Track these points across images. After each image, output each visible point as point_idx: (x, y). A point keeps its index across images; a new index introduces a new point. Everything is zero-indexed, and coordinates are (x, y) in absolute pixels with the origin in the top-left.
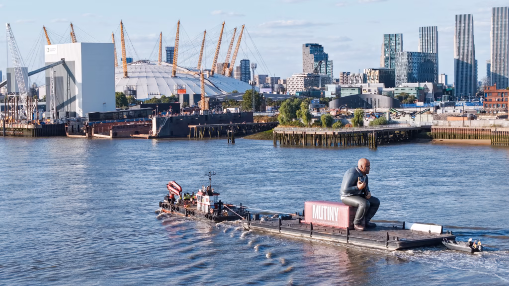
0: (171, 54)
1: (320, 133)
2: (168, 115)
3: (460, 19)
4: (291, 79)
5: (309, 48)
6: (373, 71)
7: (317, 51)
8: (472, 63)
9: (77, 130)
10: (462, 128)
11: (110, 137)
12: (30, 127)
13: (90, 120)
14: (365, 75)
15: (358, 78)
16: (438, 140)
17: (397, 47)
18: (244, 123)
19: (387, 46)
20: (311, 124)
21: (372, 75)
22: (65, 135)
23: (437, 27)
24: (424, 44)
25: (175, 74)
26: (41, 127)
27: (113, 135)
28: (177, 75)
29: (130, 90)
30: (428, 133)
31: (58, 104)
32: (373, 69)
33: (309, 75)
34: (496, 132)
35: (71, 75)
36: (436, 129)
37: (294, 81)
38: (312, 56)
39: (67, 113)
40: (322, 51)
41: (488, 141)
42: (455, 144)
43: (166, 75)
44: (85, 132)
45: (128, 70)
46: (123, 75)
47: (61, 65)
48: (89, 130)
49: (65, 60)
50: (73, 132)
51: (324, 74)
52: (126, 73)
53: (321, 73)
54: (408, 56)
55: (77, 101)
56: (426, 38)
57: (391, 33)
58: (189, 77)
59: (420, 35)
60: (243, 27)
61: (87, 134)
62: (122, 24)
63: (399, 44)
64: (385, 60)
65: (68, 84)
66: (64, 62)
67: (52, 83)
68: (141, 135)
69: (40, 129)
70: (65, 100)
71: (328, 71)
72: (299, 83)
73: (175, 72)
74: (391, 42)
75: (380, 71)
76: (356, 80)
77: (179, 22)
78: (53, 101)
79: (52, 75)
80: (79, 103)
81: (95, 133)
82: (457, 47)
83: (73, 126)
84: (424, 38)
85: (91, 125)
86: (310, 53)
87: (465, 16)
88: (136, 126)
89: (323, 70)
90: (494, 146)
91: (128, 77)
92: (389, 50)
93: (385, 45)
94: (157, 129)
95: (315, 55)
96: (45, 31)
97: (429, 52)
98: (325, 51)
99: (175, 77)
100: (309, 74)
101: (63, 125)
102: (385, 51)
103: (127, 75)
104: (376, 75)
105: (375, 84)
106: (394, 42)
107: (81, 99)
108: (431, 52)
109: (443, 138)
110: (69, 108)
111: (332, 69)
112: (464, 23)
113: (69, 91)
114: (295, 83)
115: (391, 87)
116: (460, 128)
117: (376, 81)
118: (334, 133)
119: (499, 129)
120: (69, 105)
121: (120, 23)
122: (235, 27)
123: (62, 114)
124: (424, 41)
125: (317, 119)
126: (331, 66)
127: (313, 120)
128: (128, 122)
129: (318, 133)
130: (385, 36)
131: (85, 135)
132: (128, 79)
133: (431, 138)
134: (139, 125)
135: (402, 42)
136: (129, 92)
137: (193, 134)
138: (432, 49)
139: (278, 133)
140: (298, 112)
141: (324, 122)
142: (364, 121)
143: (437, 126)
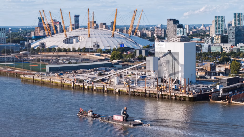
0: (77, 18)
5: (172, 21)
6: (217, 36)
7: (176, 23)
12: (190, 96)
14: (212, 38)
19: (216, 22)
21: (217, 38)
23: (243, 13)
26: (196, 96)
28: (114, 36)
33: (182, 37)
37: (174, 40)
45: (90, 33)
46: (88, 36)
47: (169, 55)
49: (171, 52)
52: (89, 35)
54: (235, 29)
57: (219, 16)
58: (120, 37)
64: (215, 29)
71: (184, 33)
72: (177, 41)
74: (219, 20)
76: (208, 40)
80: (181, 74)
84: (236, 19)
86: (174, 24)
89: (182, 33)
92: (217, 24)
95: (176, 25)
102: (215, 24)
104: (219, 38)
117: (219, 41)
130: (216, 17)
132: (91, 38)
135: (224, 20)
136: (95, 46)
138: (240, 24)
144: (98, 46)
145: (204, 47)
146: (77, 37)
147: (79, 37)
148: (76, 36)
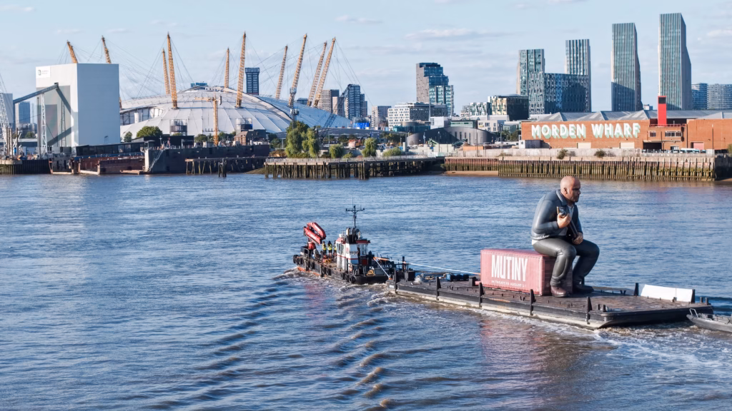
0: (252, 76)
1: (311, 164)
2: (163, 147)
3: (618, 29)
4: (393, 111)
5: (423, 68)
6: (499, 99)
7: (434, 73)
9: (63, 166)
10: (475, 158)
11: (97, 173)
12: (8, 162)
13: (78, 154)
14: (489, 105)
15: (480, 109)
16: (450, 172)
17: (537, 67)
18: (253, 157)
19: (524, 66)
20: (320, 156)
21: (498, 104)
22: (50, 173)
23: (588, 40)
24: (572, 63)
25: (240, 104)
26: (21, 163)
27: (101, 171)
28: (242, 105)
29: (179, 126)
30: (442, 165)
31: (51, 138)
32: (500, 97)
34: (503, 161)
35: (66, 103)
36: (449, 160)
37: (398, 113)
38: (426, 79)
39: (62, 148)
40: (442, 72)
41: (496, 172)
42: (470, 176)
43: (227, 105)
44: (70, 168)
45: (178, 100)
46: (171, 105)
47: (54, 91)
48: (75, 165)
49: (59, 85)
50: (58, 169)
51: (439, 104)
52: (175, 103)
53: (437, 102)
54: (546, 79)
55: (73, 134)
56: (575, 55)
57: (529, 49)
58: (259, 107)
59: (567, 50)
60: (334, 42)
61: (73, 171)
62: (169, 37)
63: (540, 63)
64: (521, 84)
65: (63, 114)
66: (58, 87)
67: (43, 112)
68: (133, 171)
69: (19, 165)
70: (59, 133)
71: (447, 100)
72: (404, 116)
73: (240, 102)
74: (529, 60)
75: (510, 99)
76: (478, 111)
77: (245, 35)
78: (44, 134)
79: (43, 104)
80: (75, 136)
81: (81, 169)
82: (615, 67)
83: (58, 162)
84: (572, 55)
85: (77, 159)
86: (425, 76)
87: (625, 25)
88: (129, 161)
89: (441, 98)
90: (500, 176)
91: (178, 108)
92: (526, 71)
93: (521, 64)
94: (150, 163)
95: (430, 78)
96: (71, 48)
97: (579, 74)
98: (445, 73)
99: (241, 108)
100: (417, 104)
101: (46, 161)
102: (521, 73)
103: (176, 105)
104: (504, 104)
105: (503, 116)
106: (533, 60)
107: (77, 132)
108: (582, 74)
109: (456, 170)
110: (64, 142)
111: (452, 97)
112: (625, 36)
113: (63, 122)
114: (399, 116)
115: (516, 120)
116: (473, 158)
117: (503, 112)
118: (325, 164)
119: (506, 158)
120: (64, 139)
121: (166, 36)
122: (325, 42)
123: (55, 149)
124: (572, 59)
125: (327, 151)
126: (450, 93)
127: (322, 152)
128: (121, 156)
129: (309, 164)
130: (522, 52)
131: (71, 171)
132: (178, 110)
133: (444, 170)
134: (133, 160)
135: (544, 60)
136: (177, 128)
137: (190, 169)
138: (582, 70)
139: (269, 164)
140: (304, 142)
141: (332, 153)
142: (378, 152)
143: (452, 156)
144: (184, 128)
145: (435, 123)
146: (149, 108)
147: (152, 110)
148: (144, 105)
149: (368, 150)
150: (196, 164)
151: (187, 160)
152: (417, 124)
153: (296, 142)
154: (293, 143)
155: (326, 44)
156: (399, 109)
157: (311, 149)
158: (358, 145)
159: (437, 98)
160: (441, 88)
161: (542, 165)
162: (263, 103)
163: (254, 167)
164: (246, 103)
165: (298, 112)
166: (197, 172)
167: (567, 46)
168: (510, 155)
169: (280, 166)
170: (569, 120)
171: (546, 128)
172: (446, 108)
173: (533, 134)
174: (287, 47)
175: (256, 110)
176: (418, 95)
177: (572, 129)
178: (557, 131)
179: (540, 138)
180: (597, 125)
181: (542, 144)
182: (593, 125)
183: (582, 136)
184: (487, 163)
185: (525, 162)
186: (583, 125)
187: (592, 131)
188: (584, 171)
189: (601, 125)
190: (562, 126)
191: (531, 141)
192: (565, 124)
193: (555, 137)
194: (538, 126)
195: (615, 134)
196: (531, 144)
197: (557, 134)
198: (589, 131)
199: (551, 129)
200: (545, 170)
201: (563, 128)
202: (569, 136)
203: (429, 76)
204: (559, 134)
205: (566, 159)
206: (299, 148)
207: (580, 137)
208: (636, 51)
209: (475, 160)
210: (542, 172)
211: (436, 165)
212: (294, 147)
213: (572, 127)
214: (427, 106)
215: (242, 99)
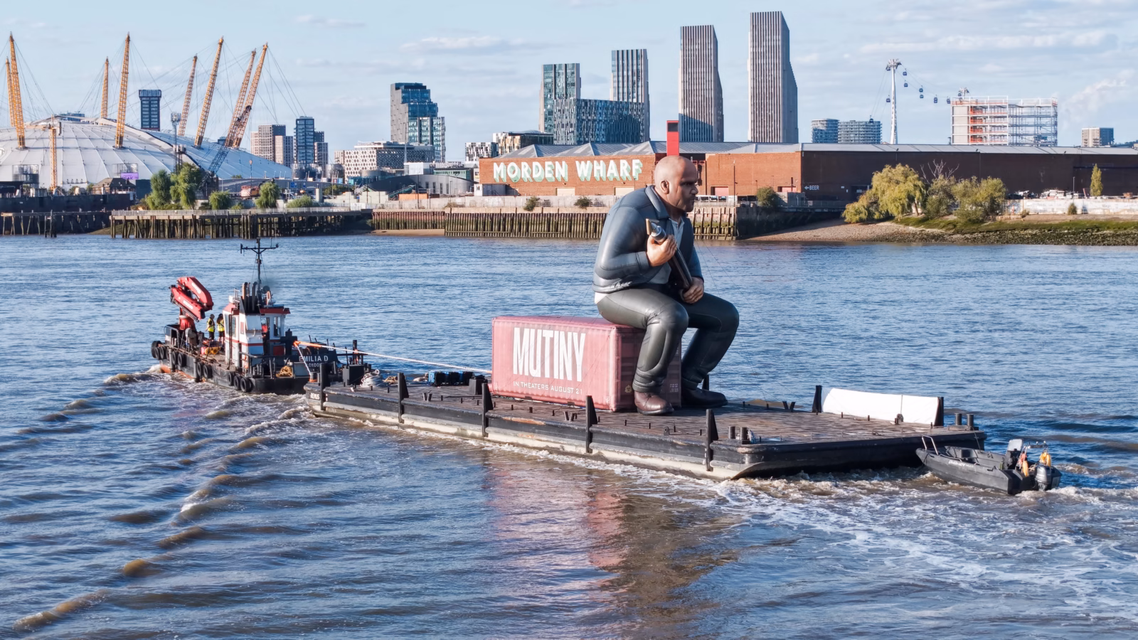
1: (176, 218)
3: (690, 34)
4: (352, 154)
5: (400, 91)
6: (510, 138)
7: (416, 99)
8: (712, 121)
10: (415, 210)
14: (494, 146)
15: (481, 152)
16: (380, 232)
17: (569, 90)
19: (550, 89)
21: (508, 145)
23: (645, 51)
24: (621, 84)
25: (121, 143)
28: (125, 144)
29: (26, 174)
30: (369, 221)
32: (511, 134)
33: (389, 146)
34: (451, 215)
36: (379, 214)
37: (360, 158)
38: (404, 108)
40: (428, 98)
41: (441, 231)
43: (101, 144)
45: (27, 135)
46: (16, 144)
51: (423, 145)
52: (22, 140)
53: (421, 142)
54: (579, 108)
56: (625, 73)
57: (557, 63)
58: (150, 148)
59: (613, 66)
60: (266, 50)
62: (12, 40)
63: (573, 84)
64: (545, 115)
71: (435, 138)
72: (368, 162)
73: (121, 139)
74: (558, 80)
75: (526, 137)
76: (478, 155)
77: (129, 37)
82: (685, 92)
84: (621, 73)
86: (403, 103)
87: (701, 28)
89: (426, 136)
90: (448, 236)
91: (26, 148)
92: (553, 97)
93: (545, 85)
95: (409, 106)
97: (630, 100)
98: (434, 99)
99: (122, 148)
100: (388, 144)
102: (546, 99)
103: (24, 143)
104: (516, 145)
106: (563, 80)
108: (635, 100)
109: (388, 228)
111: (443, 135)
112: (700, 44)
114: (360, 162)
116: (412, 211)
119: (455, 211)
121: (8, 38)
122: (253, 50)
124: (621, 79)
125: (207, 201)
126: (440, 128)
127: (201, 202)
129: (172, 218)
130: (547, 68)
132: (27, 151)
133: (372, 228)
135: (579, 79)
136: (23, 178)
137: (8, 228)
138: (635, 94)
139: (117, 218)
140: (172, 188)
141: (214, 204)
142: (280, 202)
143: (383, 208)
144: (34, 178)
149: (265, 200)
150: (17, 220)
151: (5, 215)
152: (383, 173)
153: (162, 189)
154: (157, 190)
155: (254, 53)
156: (360, 152)
157: (183, 198)
158: (255, 193)
159: (420, 135)
160: (426, 121)
161: (504, 220)
162: (156, 141)
163: (104, 225)
164: (130, 141)
165: (185, 149)
166: (18, 232)
167: (613, 59)
168: (462, 206)
169: (132, 221)
170: (546, 156)
171: (513, 167)
172: (433, 150)
173: (496, 176)
174: (196, 58)
175: (145, 151)
176: (392, 131)
177: (550, 169)
178: (528, 171)
179: (505, 181)
180: (583, 162)
181: (507, 190)
182: (577, 162)
183: (563, 179)
184: (430, 218)
185: (481, 215)
186: (564, 163)
187: (576, 171)
188: (561, 228)
189: (588, 162)
190: (535, 164)
191: (491, 185)
192: (539, 161)
193: (526, 181)
194: (502, 164)
195: (608, 175)
196: (490, 191)
197: (528, 176)
198: (572, 170)
199: (520, 168)
200: (508, 227)
201: (537, 167)
202: (545, 179)
203: (409, 102)
204: (531, 175)
205: (537, 210)
206: (167, 198)
207: (560, 180)
208: (716, 68)
209: (415, 214)
210: (504, 230)
211: (361, 221)
212: (160, 196)
213: (549, 166)
214: (401, 148)
215: (125, 135)
